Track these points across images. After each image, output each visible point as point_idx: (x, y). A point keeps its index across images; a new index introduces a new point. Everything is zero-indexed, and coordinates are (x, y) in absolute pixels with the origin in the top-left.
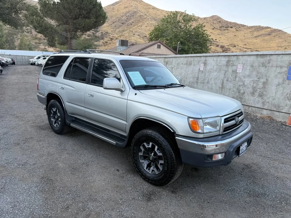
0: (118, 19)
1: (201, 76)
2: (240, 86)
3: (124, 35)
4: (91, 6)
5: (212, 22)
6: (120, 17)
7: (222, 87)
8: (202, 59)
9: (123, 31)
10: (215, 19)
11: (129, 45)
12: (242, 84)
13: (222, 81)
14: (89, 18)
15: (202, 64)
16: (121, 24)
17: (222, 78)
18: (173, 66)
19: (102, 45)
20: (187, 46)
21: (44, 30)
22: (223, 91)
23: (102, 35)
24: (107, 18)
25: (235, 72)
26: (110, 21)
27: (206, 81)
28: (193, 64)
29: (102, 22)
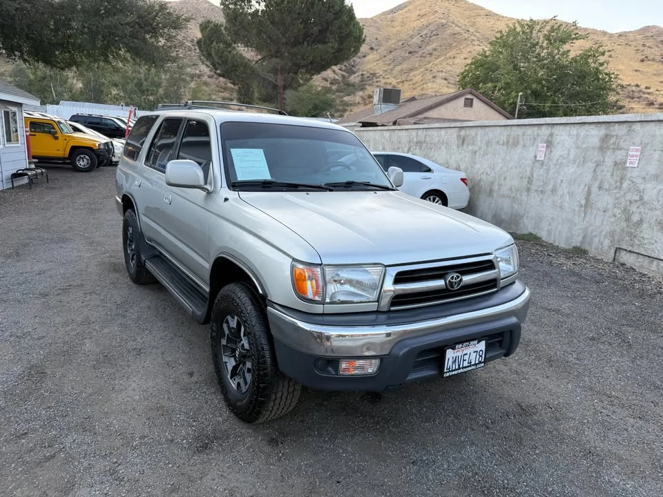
0: (401, 43)
1: (539, 173)
2: (631, 202)
3: (411, 80)
4: (330, 16)
5: (641, 43)
6: (405, 37)
7: (585, 205)
8: (543, 130)
9: (412, 70)
10: (650, 34)
11: (401, 101)
12: (637, 198)
13: (587, 188)
14: (325, 43)
15: (541, 142)
16: (407, 55)
17: (587, 182)
18: (476, 148)
19: (359, 103)
20: (550, 102)
21: (230, 70)
22: (588, 216)
23: (362, 81)
24: (364, 40)
25: (620, 165)
26: (384, 48)
27: (550, 187)
28: (521, 142)
29: (352, 49)
